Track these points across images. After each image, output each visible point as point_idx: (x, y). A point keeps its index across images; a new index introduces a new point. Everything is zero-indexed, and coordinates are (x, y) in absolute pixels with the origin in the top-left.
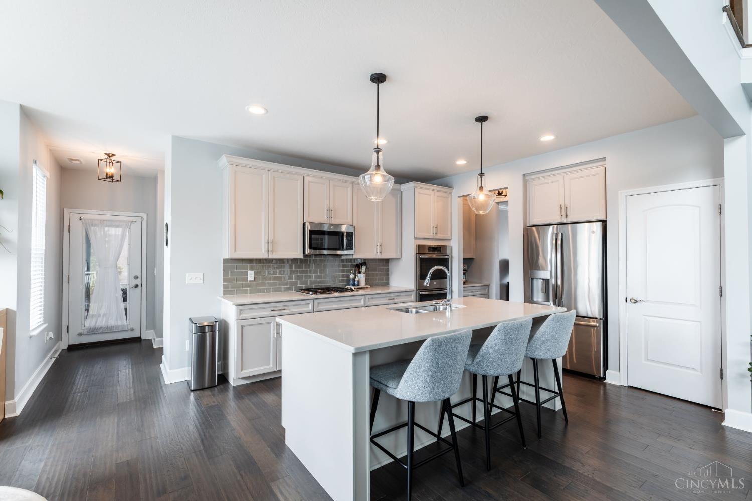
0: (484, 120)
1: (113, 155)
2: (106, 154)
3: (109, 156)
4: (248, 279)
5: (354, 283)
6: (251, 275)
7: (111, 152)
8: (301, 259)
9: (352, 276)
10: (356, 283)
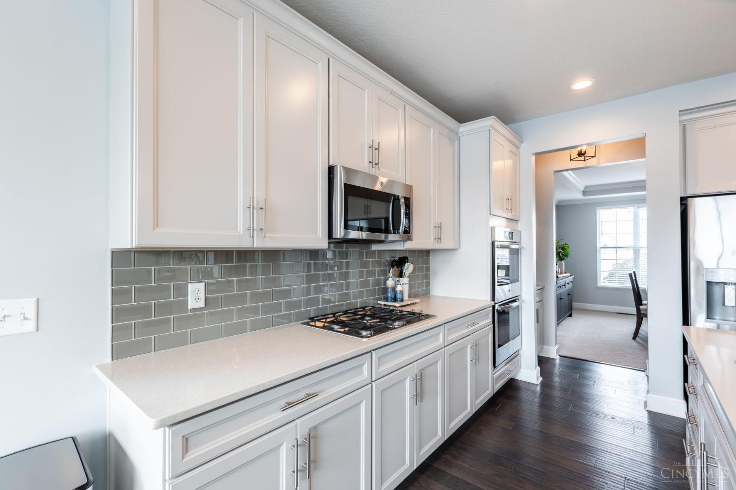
4: (191, 306)
5: (395, 296)
6: (196, 295)
8: (325, 251)
9: (391, 283)
10: (398, 296)
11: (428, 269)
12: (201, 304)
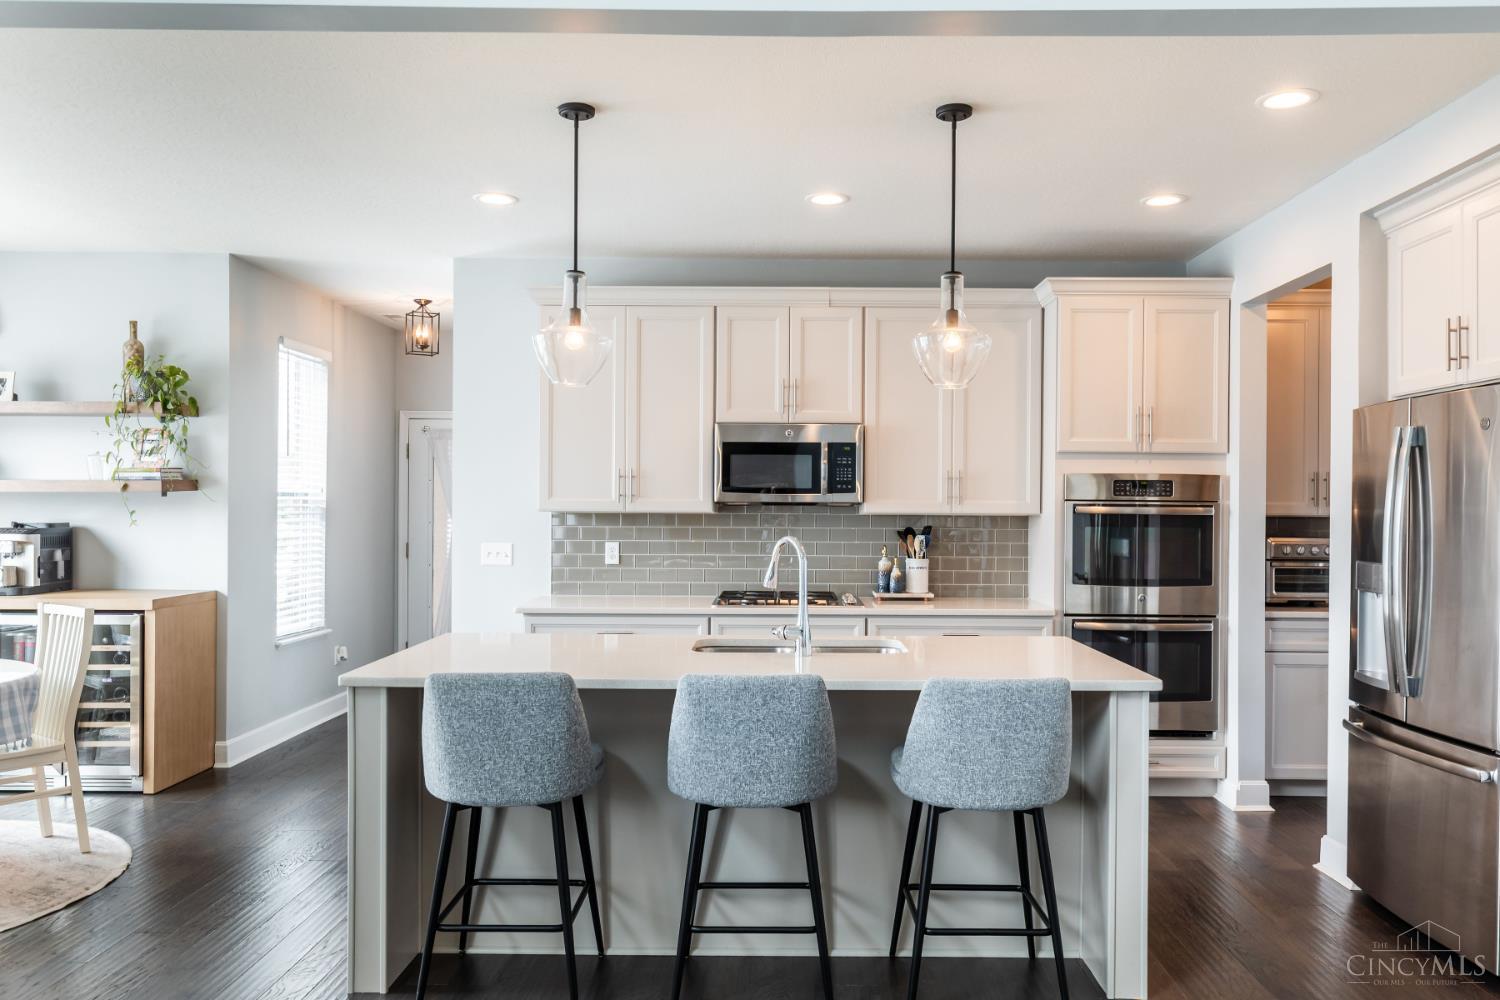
0: (960, 114)
1: (428, 302)
2: (416, 301)
3: (422, 304)
4: (606, 563)
5: (888, 584)
6: (611, 552)
7: (424, 297)
8: (708, 516)
9: (883, 564)
10: (892, 584)
11: (1024, 551)
12: (618, 561)
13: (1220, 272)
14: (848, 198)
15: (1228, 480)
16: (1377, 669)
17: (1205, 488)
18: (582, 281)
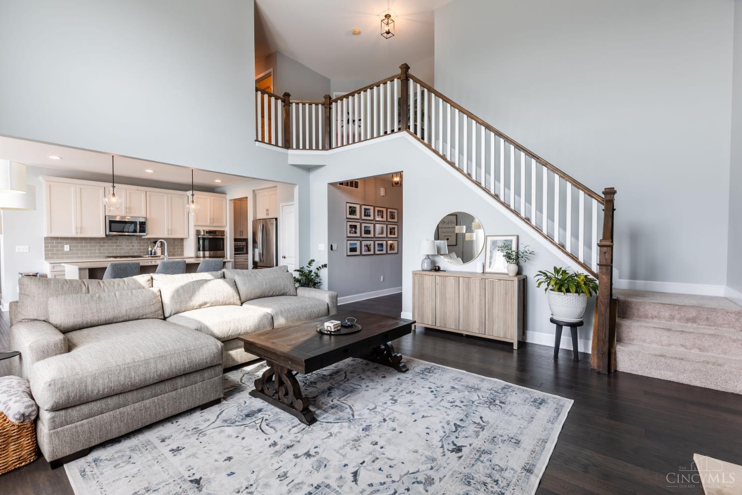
4: (65, 250)
5: (151, 253)
6: (67, 248)
9: (150, 249)
10: (153, 253)
11: (183, 246)
12: (69, 250)
13: (223, 193)
14: (154, 171)
15: (226, 232)
16: (257, 259)
17: (223, 233)
18: (115, 188)
